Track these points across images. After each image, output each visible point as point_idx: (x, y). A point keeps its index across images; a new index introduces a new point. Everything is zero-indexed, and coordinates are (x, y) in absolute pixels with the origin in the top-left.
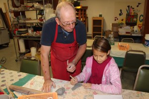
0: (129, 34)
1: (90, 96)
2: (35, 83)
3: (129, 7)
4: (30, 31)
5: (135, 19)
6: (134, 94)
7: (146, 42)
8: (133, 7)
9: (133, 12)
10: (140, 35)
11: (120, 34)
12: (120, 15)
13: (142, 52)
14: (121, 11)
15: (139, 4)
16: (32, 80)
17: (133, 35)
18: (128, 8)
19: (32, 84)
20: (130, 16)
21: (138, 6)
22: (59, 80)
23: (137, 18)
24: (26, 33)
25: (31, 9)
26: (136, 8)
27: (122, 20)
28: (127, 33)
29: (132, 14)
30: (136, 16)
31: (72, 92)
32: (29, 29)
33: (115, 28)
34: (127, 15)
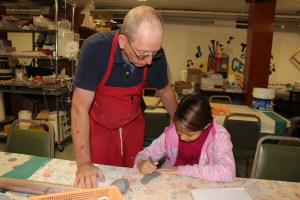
0: (221, 90)
1: (182, 192)
2: (55, 173)
3: (213, 42)
4: (20, 75)
5: (224, 66)
6: (263, 184)
7: (254, 102)
8: (220, 43)
9: (220, 52)
10: (240, 91)
11: (203, 89)
12: (197, 56)
13: (254, 116)
14: (199, 48)
15: (231, 38)
16: (46, 167)
17: (228, 91)
18: (211, 44)
19: (47, 175)
20: (216, 58)
21: (229, 42)
22: (109, 167)
23: (227, 64)
24: (10, 79)
25: (26, 28)
26: (225, 45)
27: (201, 66)
28: (216, 87)
29: (219, 56)
30: (225, 60)
31: (144, 187)
32: (17, 70)
33: (194, 77)
34: (210, 57)
